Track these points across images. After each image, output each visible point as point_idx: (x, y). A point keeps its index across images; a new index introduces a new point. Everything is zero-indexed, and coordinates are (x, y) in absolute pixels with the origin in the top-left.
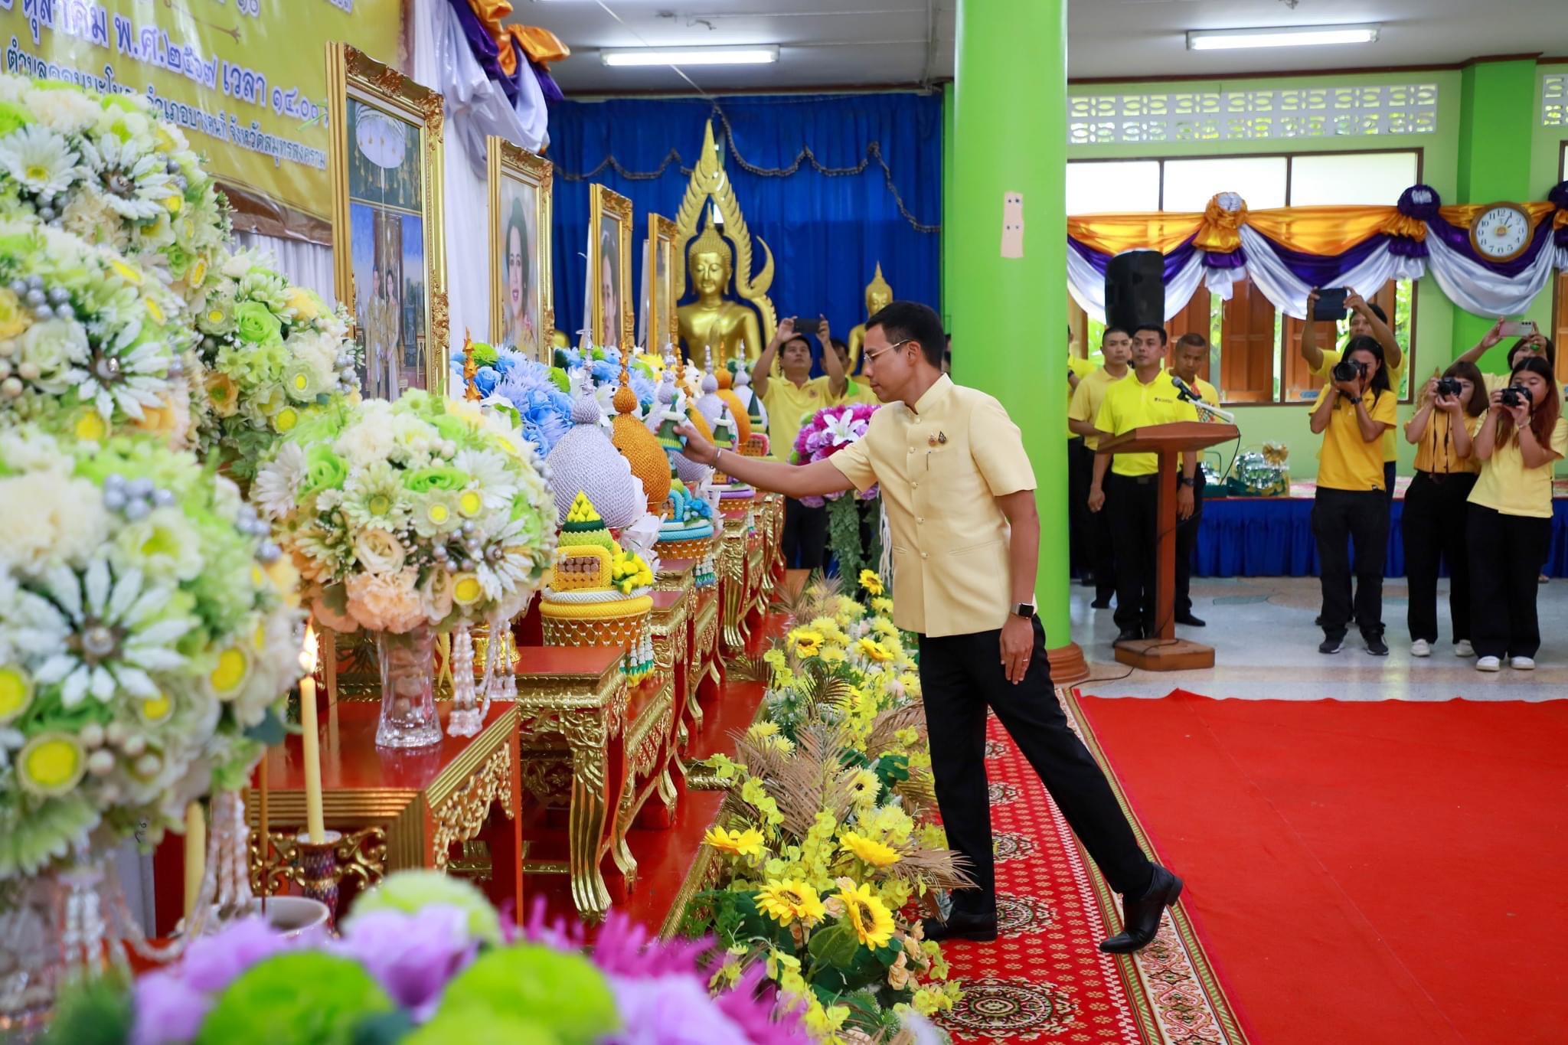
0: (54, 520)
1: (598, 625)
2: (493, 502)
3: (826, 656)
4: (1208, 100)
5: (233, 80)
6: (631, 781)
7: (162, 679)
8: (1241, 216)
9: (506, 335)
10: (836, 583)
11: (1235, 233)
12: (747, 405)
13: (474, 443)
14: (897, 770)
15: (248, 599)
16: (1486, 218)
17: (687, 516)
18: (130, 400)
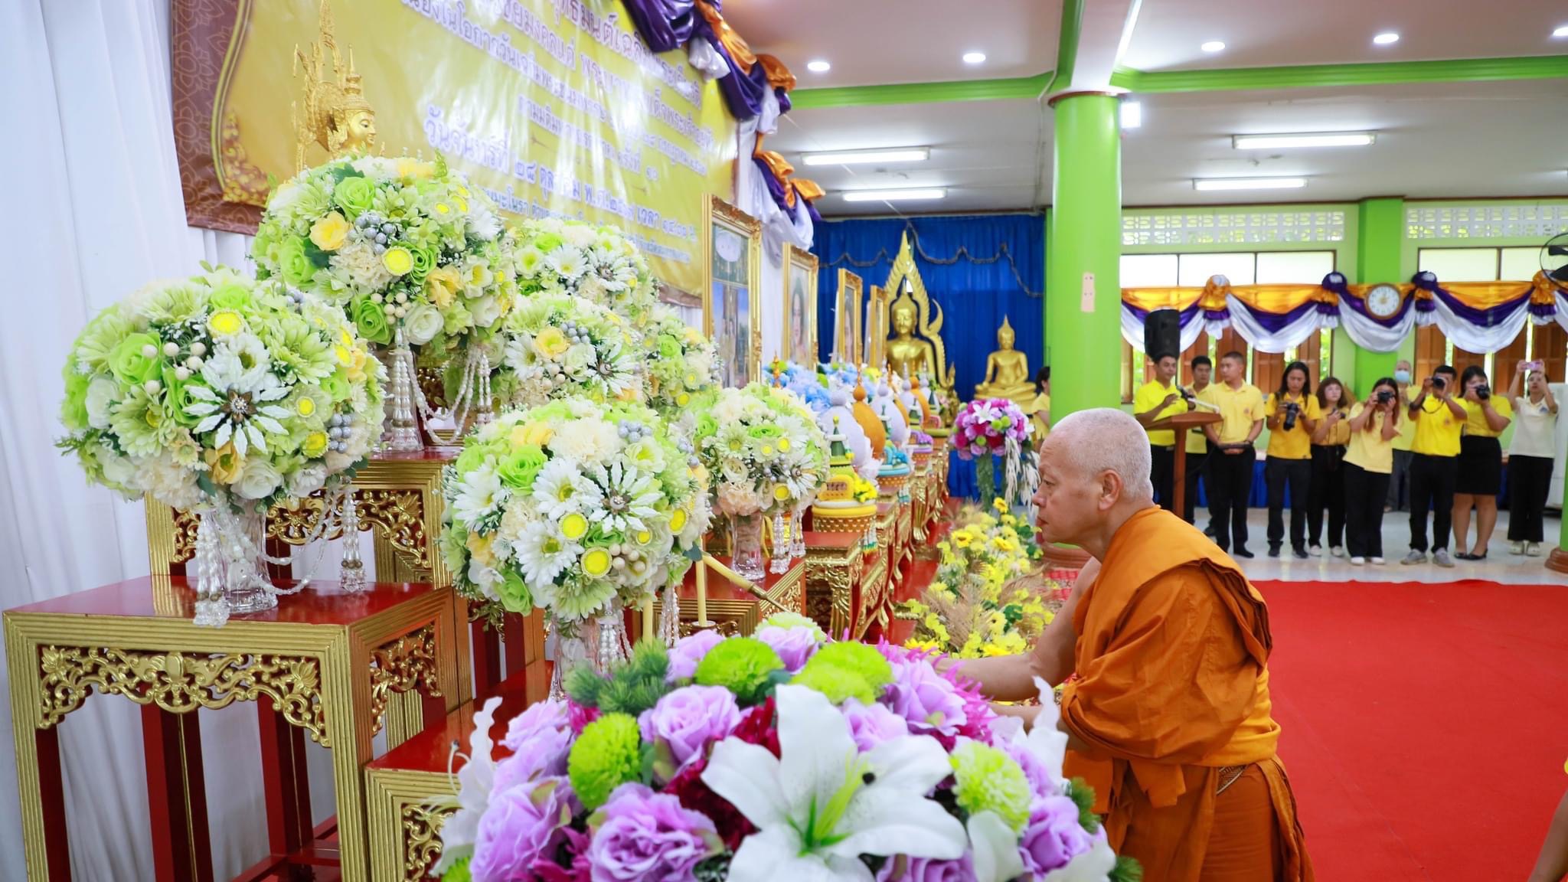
0: (595, 442)
1: (845, 520)
2: (796, 444)
3: (974, 547)
4: (1207, 219)
5: (642, 216)
6: (864, 610)
7: (646, 521)
8: (1227, 289)
9: (791, 355)
10: (979, 506)
11: (1223, 298)
12: (928, 399)
13: (787, 412)
14: (1016, 614)
15: (687, 484)
16: (1375, 292)
17: (894, 462)
18: (616, 384)
